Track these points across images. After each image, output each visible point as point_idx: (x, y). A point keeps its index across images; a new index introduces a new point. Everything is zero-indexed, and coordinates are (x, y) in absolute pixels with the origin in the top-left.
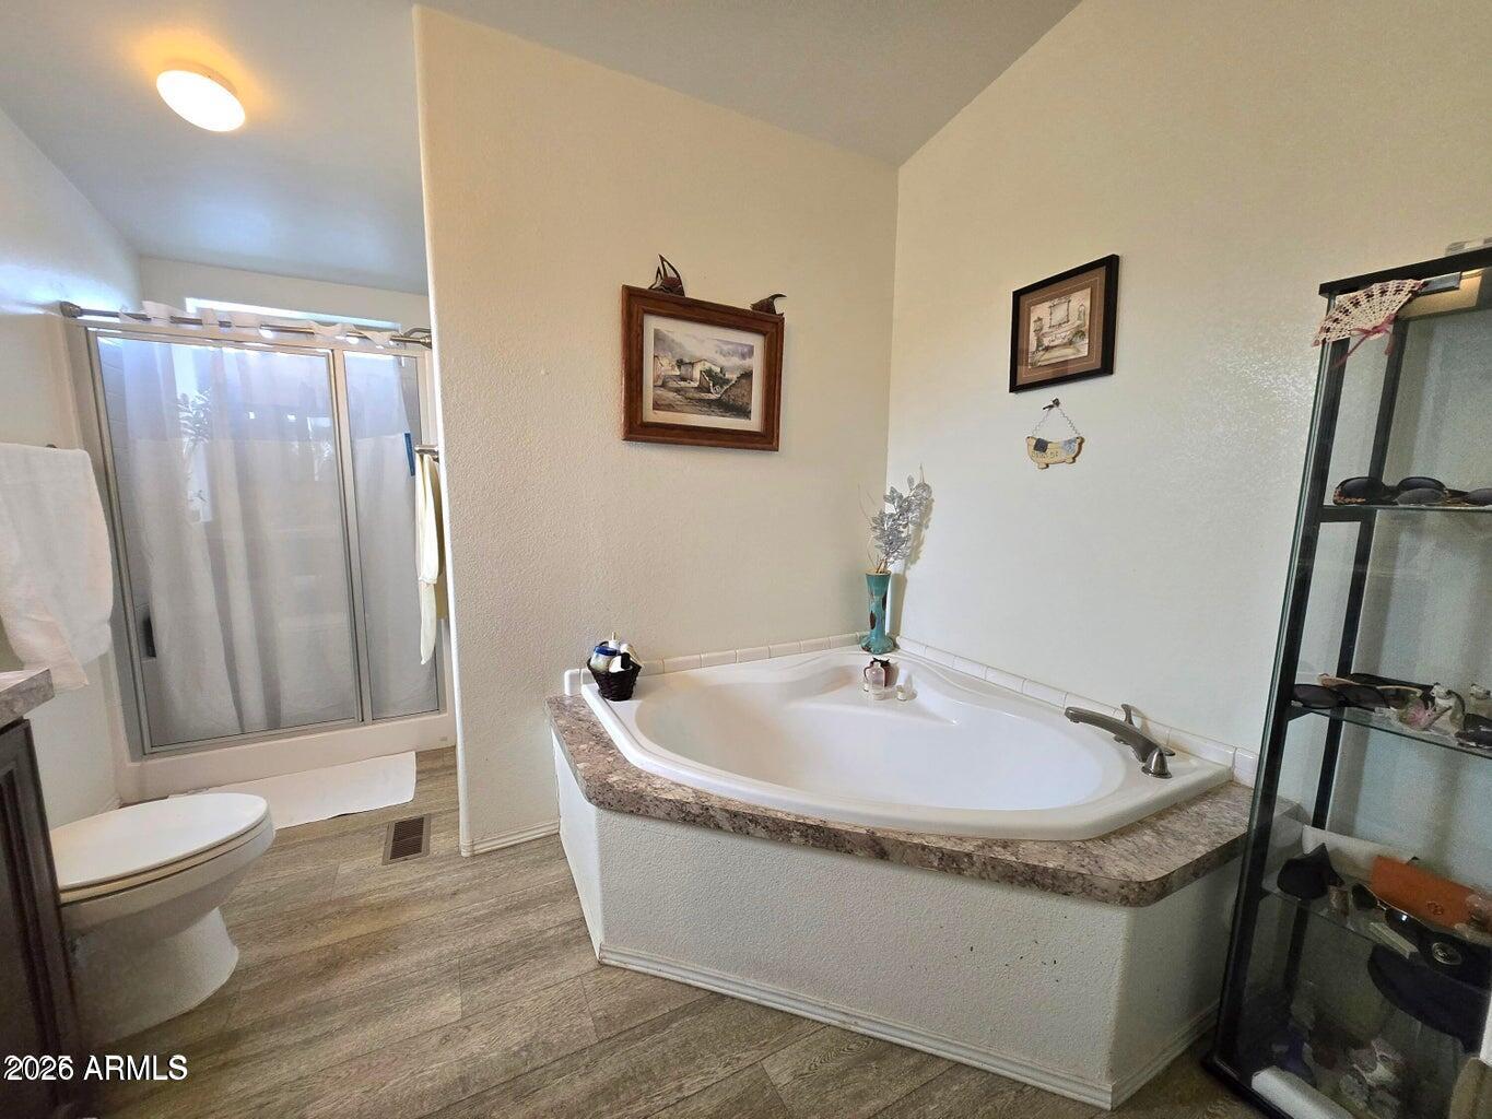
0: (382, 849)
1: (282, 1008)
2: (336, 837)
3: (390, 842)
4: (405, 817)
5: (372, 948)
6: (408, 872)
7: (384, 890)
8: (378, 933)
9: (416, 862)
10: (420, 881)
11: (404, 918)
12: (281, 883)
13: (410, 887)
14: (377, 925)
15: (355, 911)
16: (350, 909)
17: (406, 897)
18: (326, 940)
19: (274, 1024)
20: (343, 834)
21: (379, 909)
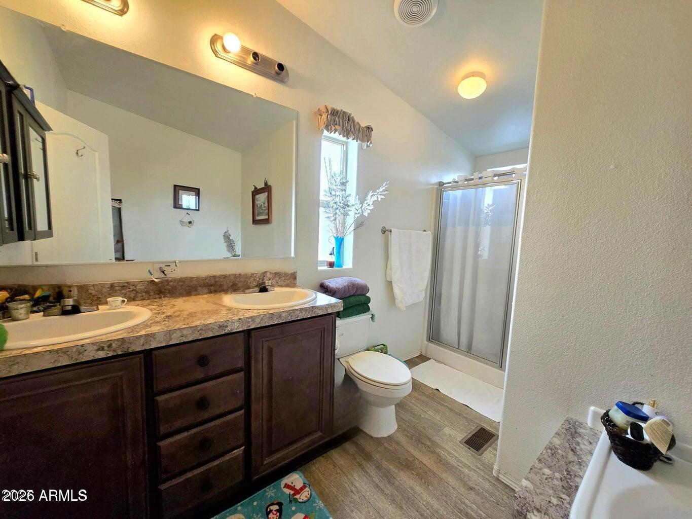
0: (466, 435)
1: (385, 464)
2: (457, 413)
3: (471, 435)
4: (488, 428)
5: (423, 475)
6: (465, 455)
7: (449, 453)
8: (430, 471)
9: (471, 453)
10: (465, 465)
11: (444, 476)
12: (427, 416)
13: (459, 464)
14: (434, 467)
15: (433, 452)
16: (432, 448)
17: (453, 467)
18: (416, 453)
19: (379, 467)
20: (460, 415)
21: (440, 461)
